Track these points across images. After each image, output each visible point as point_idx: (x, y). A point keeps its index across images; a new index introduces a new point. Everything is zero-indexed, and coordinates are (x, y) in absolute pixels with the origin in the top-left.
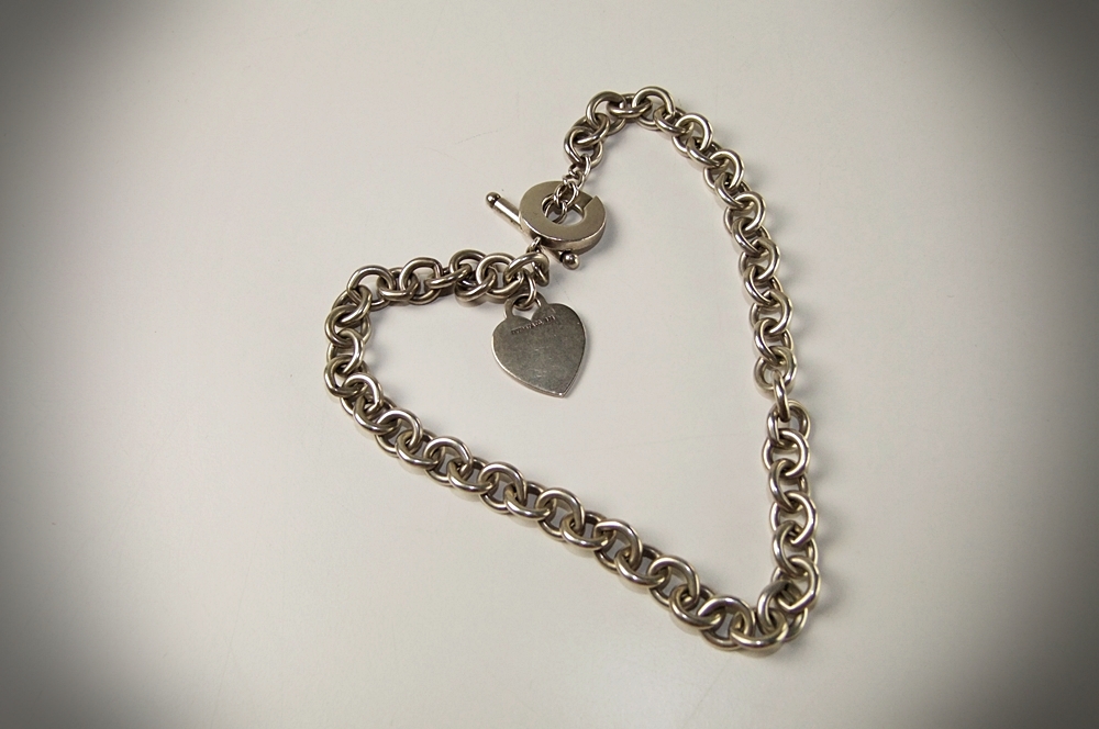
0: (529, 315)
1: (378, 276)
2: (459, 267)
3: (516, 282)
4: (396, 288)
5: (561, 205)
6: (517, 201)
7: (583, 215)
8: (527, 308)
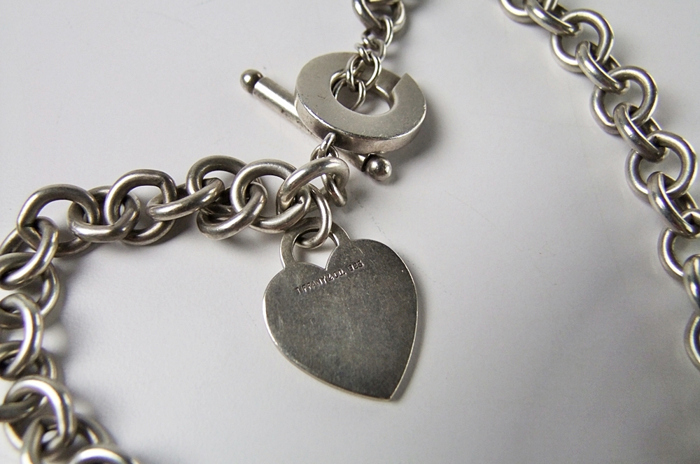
0: (321, 260)
1: (68, 203)
2: (204, 183)
3: (298, 207)
4: (100, 221)
5: (357, 85)
6: (290, 81)
7: (391, 101)
8: (318, 247)
